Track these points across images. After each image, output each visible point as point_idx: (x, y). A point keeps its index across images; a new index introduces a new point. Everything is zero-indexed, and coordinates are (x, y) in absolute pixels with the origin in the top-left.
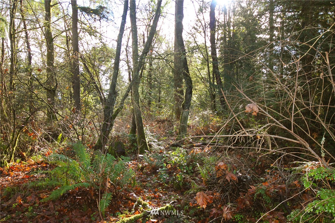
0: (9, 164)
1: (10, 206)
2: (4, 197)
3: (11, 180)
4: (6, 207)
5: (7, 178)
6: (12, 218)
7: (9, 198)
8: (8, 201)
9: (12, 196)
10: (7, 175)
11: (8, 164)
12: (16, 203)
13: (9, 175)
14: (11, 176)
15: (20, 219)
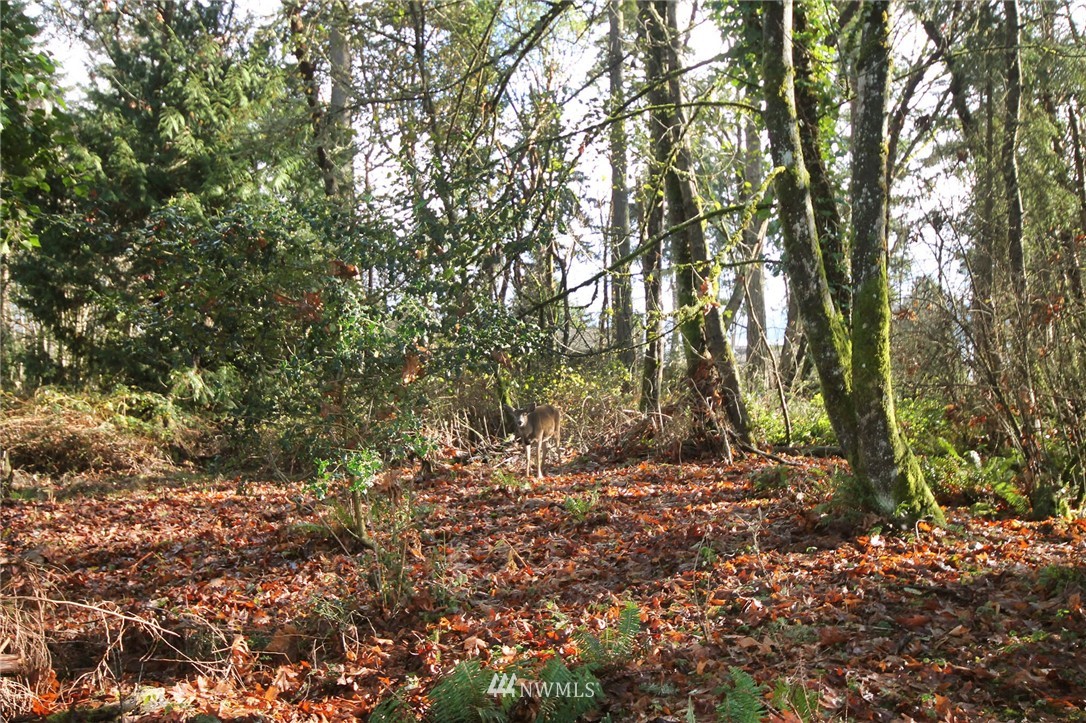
0: (1075, 511)
1: (1051, 612)
2: (1038, 588)
3: (1072, 554)
4: (1040, 611)
5: (1061, 546)
6: (1052, 641)
7: (1053, 593)
8: (1047, 599)
9: (1058, 589)
10: (1064, 540)
11: (1069, 512)
12: (1065, 608)
13: (1068, 540)
14: (1074, 544)
15: (1071, 649)
